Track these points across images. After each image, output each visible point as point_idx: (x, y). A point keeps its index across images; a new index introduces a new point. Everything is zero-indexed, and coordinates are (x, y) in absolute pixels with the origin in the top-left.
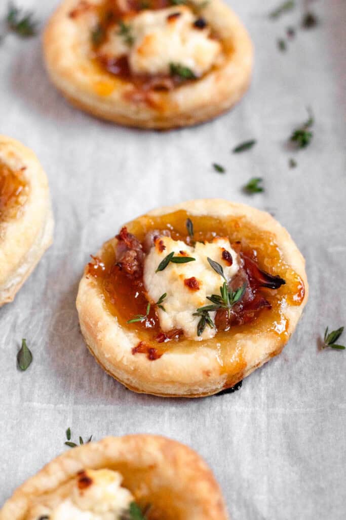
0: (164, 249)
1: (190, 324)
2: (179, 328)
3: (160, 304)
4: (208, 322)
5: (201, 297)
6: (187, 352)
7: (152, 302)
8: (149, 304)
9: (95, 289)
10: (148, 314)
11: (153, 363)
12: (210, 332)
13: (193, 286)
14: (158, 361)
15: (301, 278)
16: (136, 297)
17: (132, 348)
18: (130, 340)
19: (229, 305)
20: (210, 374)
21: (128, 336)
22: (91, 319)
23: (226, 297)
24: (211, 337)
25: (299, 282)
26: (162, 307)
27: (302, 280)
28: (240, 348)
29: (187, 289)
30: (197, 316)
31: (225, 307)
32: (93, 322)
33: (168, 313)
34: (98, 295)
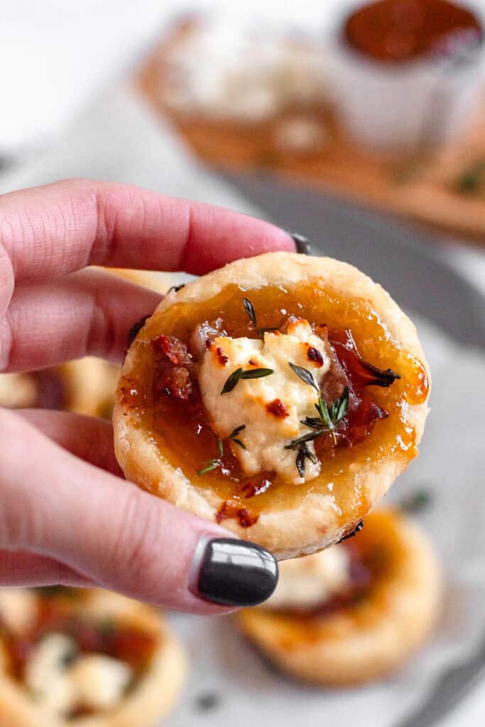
0: (226, 362)
1: (284, 461)
2: (269, 469)
3: (235, 438)
4: (308, 455)
5: (293, 424)
6: (291, 507)
7: (224, 436)
8: (220, 439)
9: (140, 430)
10: (222, 455)
11: (249, 530)
12: (313, 468)
13: (279, 412)
14: (255, 527)
15: (420, 361)
16: (199, 432)
17: (215, 514)
18: (209, 501)
19: (332, 426)
20: (327, 531)
21: (204, 496)
22: (146, 478)
23: (326, 417)
24: (317, 474)
25: (419, 368)
26: (239, 442)
27: (422, 365)
28: (360, 486)
29: (271, 417)
30: (291, 450)
31: (328, 430)
32: (151, 483)
33: (248, 450)
34: (146, 439)
